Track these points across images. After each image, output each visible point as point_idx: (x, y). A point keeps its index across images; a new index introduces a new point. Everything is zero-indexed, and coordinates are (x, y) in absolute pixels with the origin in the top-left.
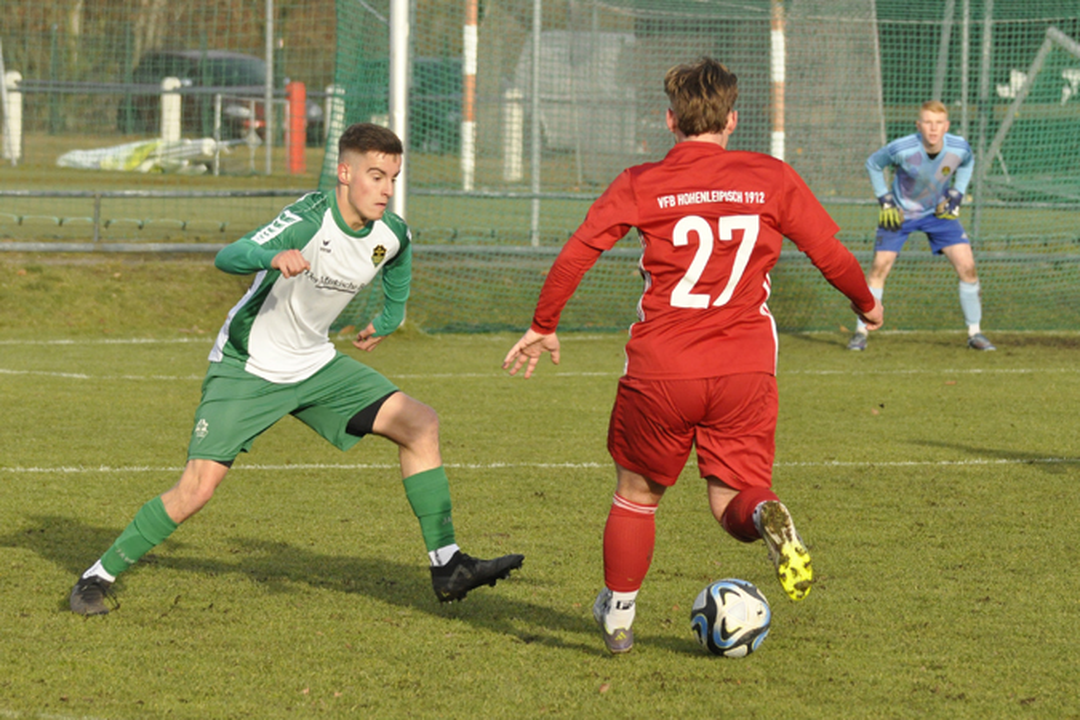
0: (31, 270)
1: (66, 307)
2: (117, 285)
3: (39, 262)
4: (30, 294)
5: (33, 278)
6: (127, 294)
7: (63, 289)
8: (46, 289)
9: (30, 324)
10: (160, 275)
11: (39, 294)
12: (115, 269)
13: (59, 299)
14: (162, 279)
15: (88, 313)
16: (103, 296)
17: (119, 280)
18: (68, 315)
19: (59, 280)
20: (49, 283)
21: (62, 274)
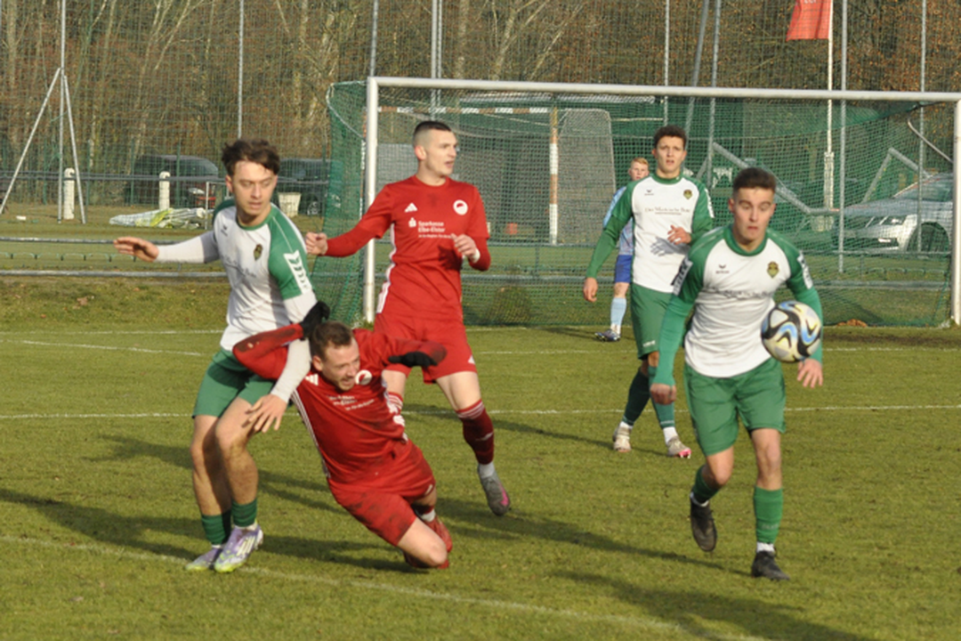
0: (142, 288)
1: (165, 310)
2: (194, 297)
3: (145, 283)
4: (143, 303)
5: (143, 293)
6: (200, 303)
7: (162, 300)
8: (152, 300)
9: (145, 321)
10: (219, 291)
11: (148, 303)
12: (192, 288)
13: (160, 306)
14: (219, 294)
15: (178, 314)
16: (186, 303)
17: (194, 294)
18: (166, 315)
19: (159, 294)
20: (154, 296)
21: (161, 290)
